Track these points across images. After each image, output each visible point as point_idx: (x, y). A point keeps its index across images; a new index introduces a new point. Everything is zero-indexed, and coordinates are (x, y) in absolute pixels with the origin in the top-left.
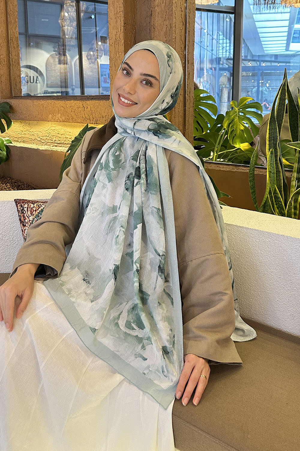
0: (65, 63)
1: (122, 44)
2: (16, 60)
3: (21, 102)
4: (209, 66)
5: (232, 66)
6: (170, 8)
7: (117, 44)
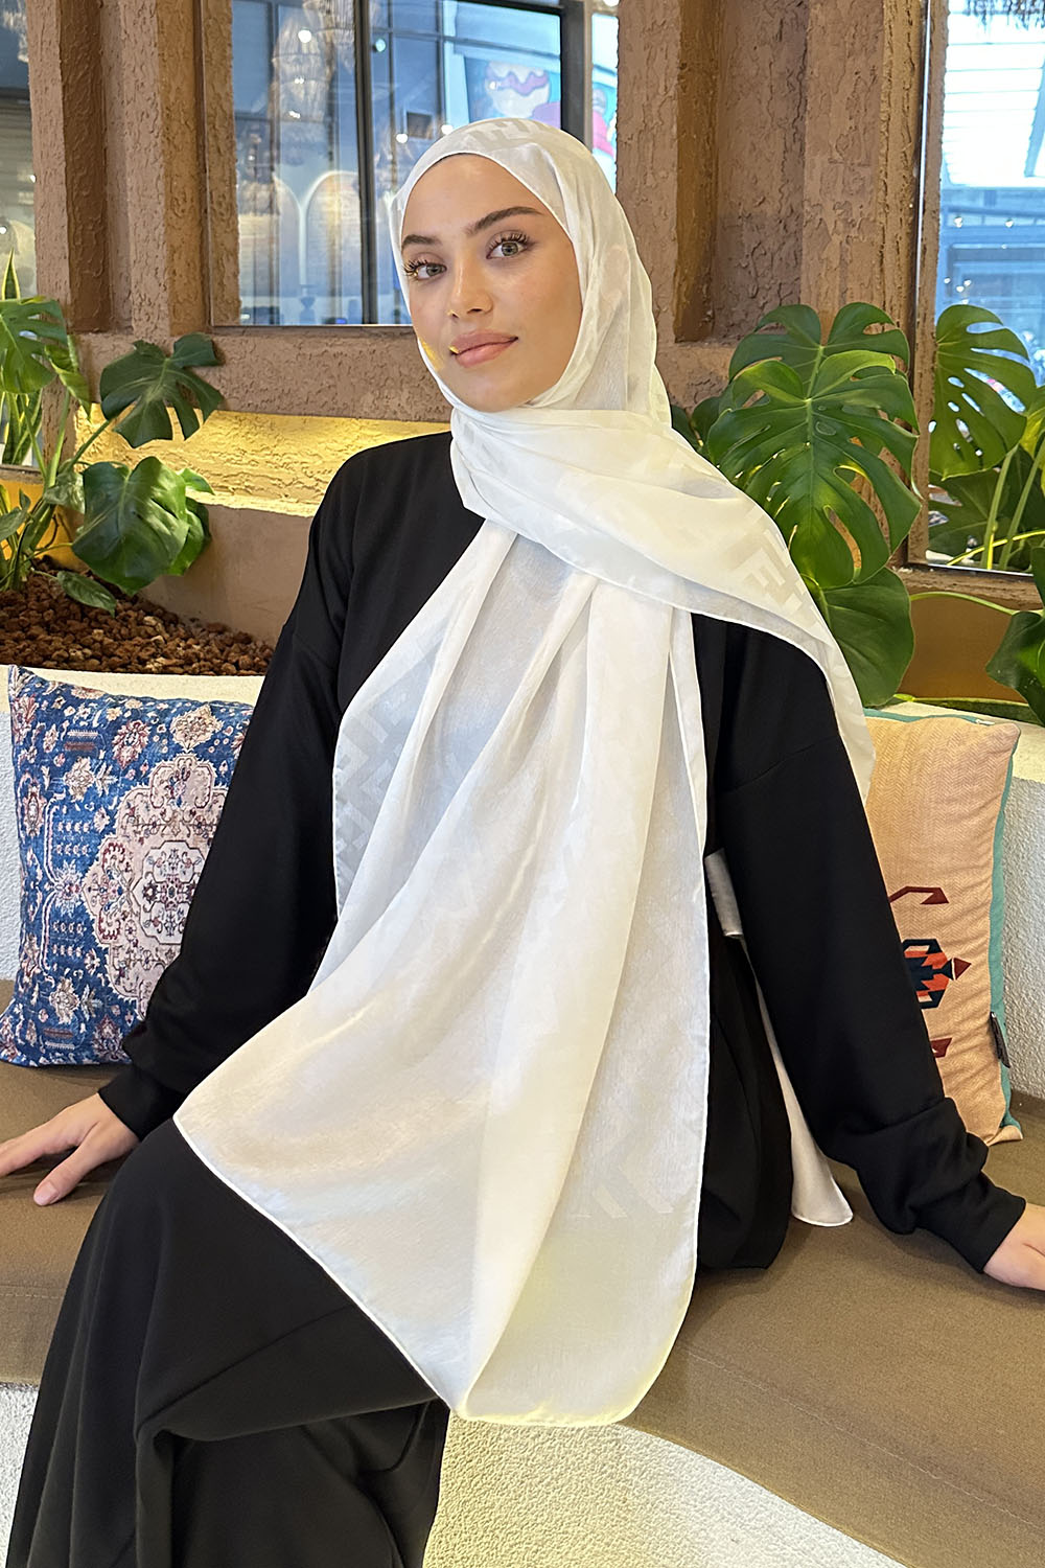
1: (667, 141)
2: (224, 197)
3: (251, 347)
6: (873, 10)
7: (647, 140)
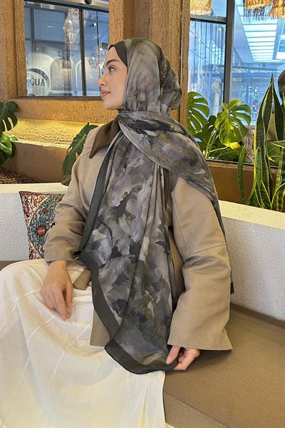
0: (69, 67)
3: (27, 102)
4: (202, 72)
5: (223, 72)
6: (167, 16)
